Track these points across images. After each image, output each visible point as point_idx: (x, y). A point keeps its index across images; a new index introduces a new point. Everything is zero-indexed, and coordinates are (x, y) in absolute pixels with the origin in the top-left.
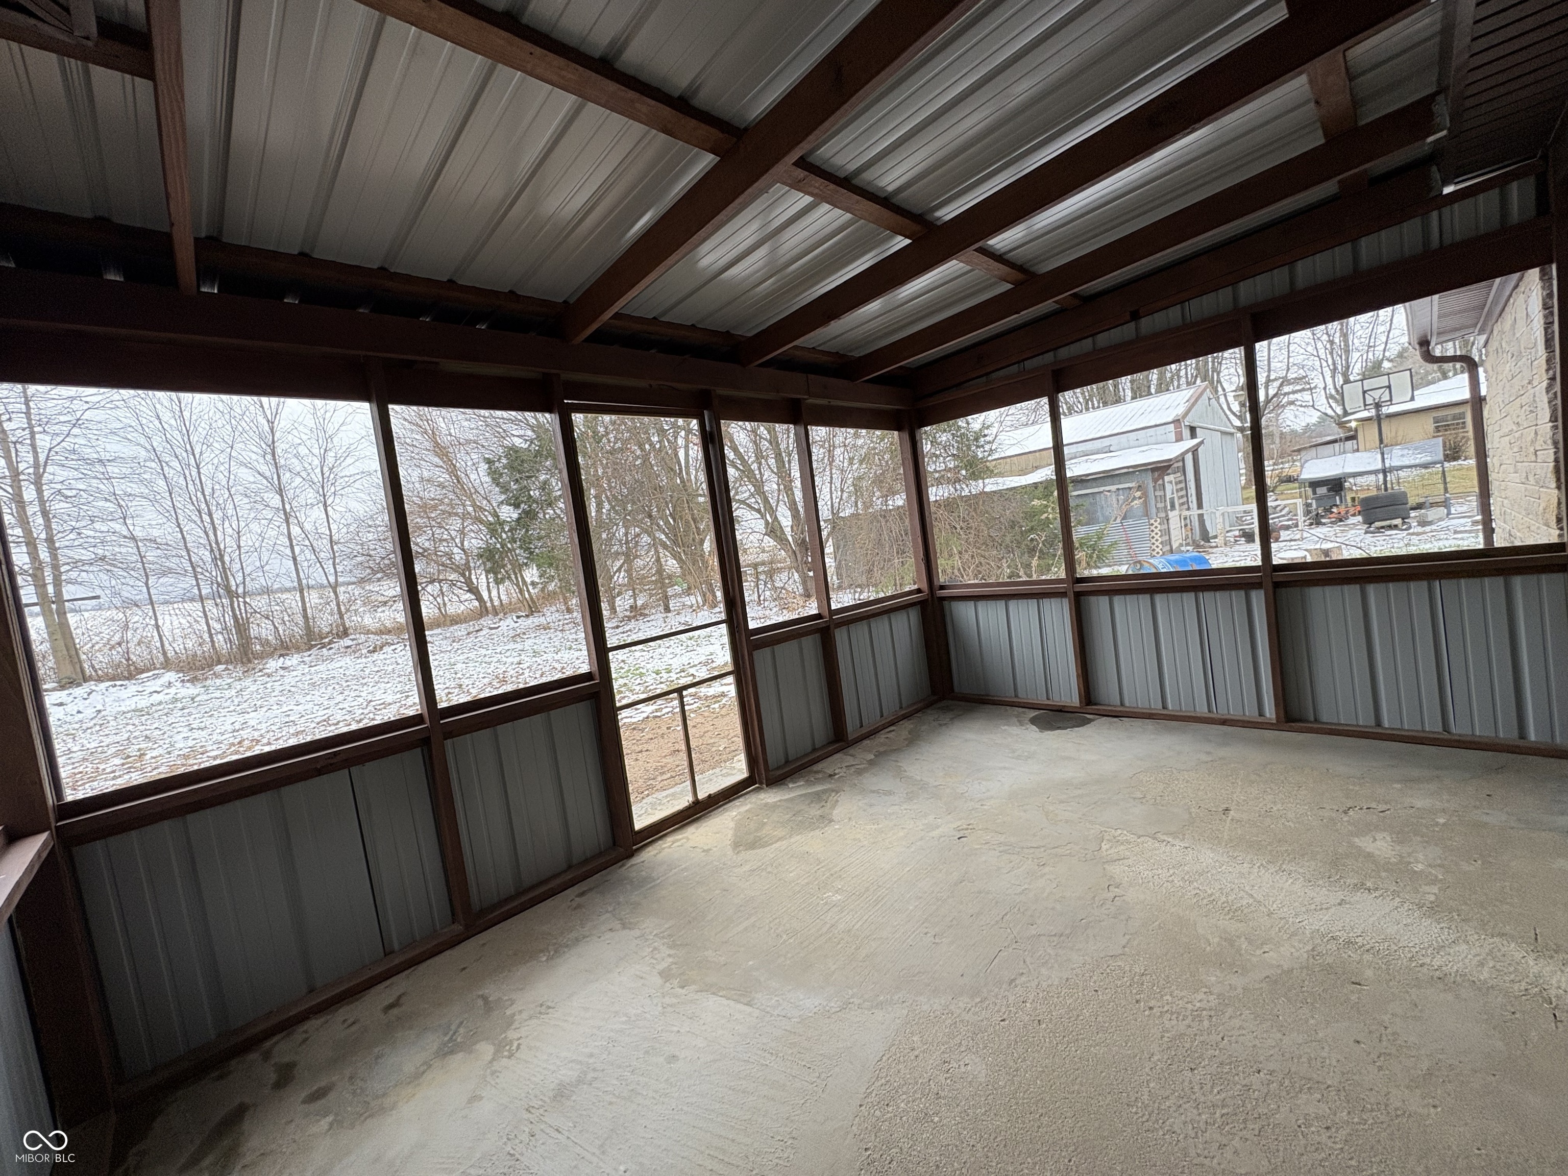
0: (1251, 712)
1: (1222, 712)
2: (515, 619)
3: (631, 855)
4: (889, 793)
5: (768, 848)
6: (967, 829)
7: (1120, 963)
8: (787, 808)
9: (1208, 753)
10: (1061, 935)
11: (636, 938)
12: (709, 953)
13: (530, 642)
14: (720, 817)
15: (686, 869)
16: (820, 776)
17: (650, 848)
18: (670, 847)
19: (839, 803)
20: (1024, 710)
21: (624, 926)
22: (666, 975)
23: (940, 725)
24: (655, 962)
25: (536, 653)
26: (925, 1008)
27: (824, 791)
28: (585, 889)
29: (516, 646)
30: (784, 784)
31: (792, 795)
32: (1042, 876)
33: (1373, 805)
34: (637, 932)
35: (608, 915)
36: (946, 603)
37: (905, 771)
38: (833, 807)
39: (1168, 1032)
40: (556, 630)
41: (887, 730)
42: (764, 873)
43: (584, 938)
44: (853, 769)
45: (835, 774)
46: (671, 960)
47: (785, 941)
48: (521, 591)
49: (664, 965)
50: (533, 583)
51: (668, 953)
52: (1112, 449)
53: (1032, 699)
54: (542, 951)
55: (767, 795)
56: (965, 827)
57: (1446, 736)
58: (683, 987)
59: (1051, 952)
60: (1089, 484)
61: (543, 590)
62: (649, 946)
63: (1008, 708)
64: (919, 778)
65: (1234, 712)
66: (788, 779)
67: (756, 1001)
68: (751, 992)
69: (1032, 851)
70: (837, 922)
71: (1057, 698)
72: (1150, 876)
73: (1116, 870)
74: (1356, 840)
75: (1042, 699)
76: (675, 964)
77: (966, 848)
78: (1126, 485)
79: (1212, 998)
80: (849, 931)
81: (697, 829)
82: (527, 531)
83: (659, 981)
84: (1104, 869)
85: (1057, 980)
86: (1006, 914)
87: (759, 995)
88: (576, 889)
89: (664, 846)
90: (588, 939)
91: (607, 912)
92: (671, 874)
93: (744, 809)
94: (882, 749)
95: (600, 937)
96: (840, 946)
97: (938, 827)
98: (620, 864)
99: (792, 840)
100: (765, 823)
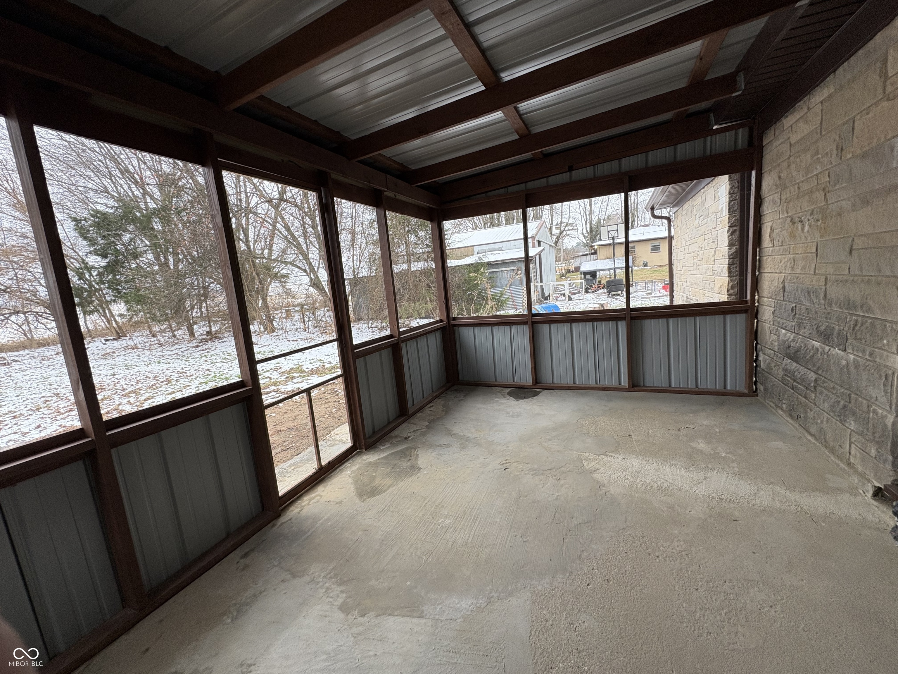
0: (615, 384)
1: (601, 384)
2: (104, 342)
3: (278, 516)
4: (448, 446)
5: (384, 494)
6: (506, 463)
7: (629, 533)
8: (386, 463)
9: (605, 406)
10: (591, 522)
11: (308, 583)
12: (373, 582)
13: (121, 358)
14: (340, 476)
15: (328, 519)
16: (399, 439)
17: (292, 508)
18: (308, 504)
19: (420, 456)
20: (502, 388)
21: (294, 576)
22: (345, 608)
23: (459, 400)
24: (331, 600)
25: (127, 367)
26: (540, 588)
27: (406, 449)
28: (248, 550)
29: (107, 362)
30: (375, 447)
31: (385, 454)
32: (562, 486)
33: (688, 426)
34: (307, 579)
35: (276, 569)
36: (456, 328)
37: (452, 431)
38: (417, 459)
39: (674, 569)
40: (143, 350)
41: (429, 406)
42: (389, 513)
43: (261, 593)
44: (418, 433)
45: (409, 437)
46: (344, 595)
47: (426, 561)
48: (108, 321)
49: (340, 601)
50: (121, 315)
51: (339, 589)
52: (503, 249)
53: (505, 382)
54: (224, 614)
55: (368, 456)
56: (504, 462)
57: (697, 390)
58: (363, 616)
59: (591, 533)
60: (494, 266)
61: (130, 320)
62: (321, 587)
63: (493, 388)
64: (462, 434)
65: (608, 384)
66: (378, 444)
67: (425, 613)
68: (419, 607)
69: (549, 471)
70: (455, 539)
71: (518, 381)
72: (616, 478)
73: (597, 476)
74: (692, 444)
75: (510, 382)
76: (350, 597)
77: (512, 475)
78: (512, 268)
79: (682, 543)
80: (466, 544)
81: (325, 487)
82: (115, 275)
83: (340, 615)
84: (592, 477)
85: (603, 550)
86: (555, 514)
87: (425, 608)
88: (238, 552)
89: (303, 504)
90: (264, 594)
91: (274, 566)
92: (317, 525)
93: (355, 468)
94: (431, 418)
95: (275, 589)
96: (465, 556)
97: (489, 464)
98: (271, 524)
99: (399, 485)
100: (375, 477)
